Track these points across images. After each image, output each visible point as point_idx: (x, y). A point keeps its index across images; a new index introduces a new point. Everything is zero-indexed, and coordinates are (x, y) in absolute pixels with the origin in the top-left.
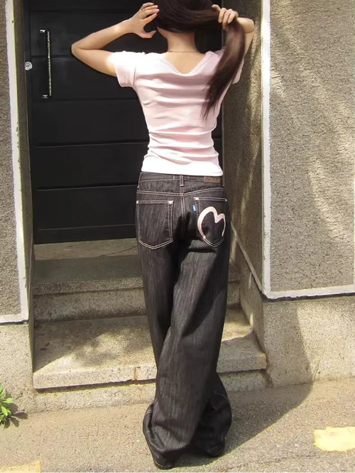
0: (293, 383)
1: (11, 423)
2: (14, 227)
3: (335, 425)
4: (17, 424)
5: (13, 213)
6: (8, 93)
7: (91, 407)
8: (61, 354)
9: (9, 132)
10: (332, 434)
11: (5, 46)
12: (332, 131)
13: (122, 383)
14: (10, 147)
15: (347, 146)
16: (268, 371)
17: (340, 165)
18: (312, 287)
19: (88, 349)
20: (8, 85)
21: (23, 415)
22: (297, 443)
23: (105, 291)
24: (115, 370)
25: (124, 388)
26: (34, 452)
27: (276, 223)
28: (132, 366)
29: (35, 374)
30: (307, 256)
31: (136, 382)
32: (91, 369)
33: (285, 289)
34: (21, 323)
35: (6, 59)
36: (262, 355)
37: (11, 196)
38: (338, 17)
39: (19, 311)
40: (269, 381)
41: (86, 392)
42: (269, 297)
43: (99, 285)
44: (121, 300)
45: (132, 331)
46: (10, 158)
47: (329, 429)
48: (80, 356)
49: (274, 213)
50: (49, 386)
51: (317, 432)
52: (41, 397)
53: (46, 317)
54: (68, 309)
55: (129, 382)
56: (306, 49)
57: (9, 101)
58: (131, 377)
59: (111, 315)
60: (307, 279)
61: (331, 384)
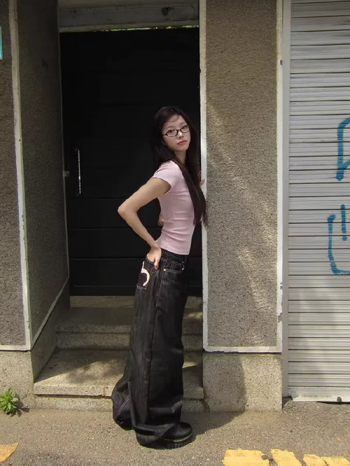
0: (227, 410)
1: (17, 413)
2: (21, 285)
3: (245, 448)
4: (20, 414)
5: (20, 276)
6: (17, 191)
7: (74, 410)
8: (60, 373)
9: (18, 218)
10: (241, 455)
11: (15, 157)
12: (258, 225)
13: (95, 397)
14: (18, 229)
15: (270, 236)
16: (206, 401)
17: (264, 251)
18: (241, 345)
19: (80, 371)
20: (17, 185)
21: (26, 410)
22: (209, 458)
23: (104, 333)
24: (91, 387)
25: (96, 400)
26: (19, 437)
27: (213, 294)
28: (102, 387)
29: (36, 384)
30: (238, 321)
31: (104, 397)
32: (73, 386)
33: (220, 345)
34: (26, 351)
35: (15, 167)
36: (201, 389)
37: (19, 263)
38: (263, 134)
39: (24, 344)
40: (206, 407)
41: (70, 399)
42: (207, 350)
43: (99, 329)
44: (115, 340)
45: (117, 362)
46: (18, 236)
47: (240, 450)
48: (72, 375)
49: (210, 286)
50: (44, 393)
51: (229, 452)
52: (39, 399)
53: (64, 346)
54: (80, 343)
55: (100, 397)
56: (236, 160)
57: (17, 197)
58: (102, 394)
59: (108, 349)
60: (238, 339)
61: (257, 415)
